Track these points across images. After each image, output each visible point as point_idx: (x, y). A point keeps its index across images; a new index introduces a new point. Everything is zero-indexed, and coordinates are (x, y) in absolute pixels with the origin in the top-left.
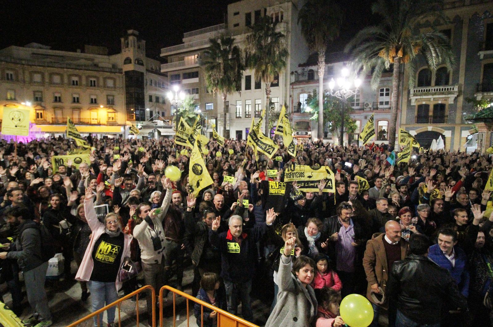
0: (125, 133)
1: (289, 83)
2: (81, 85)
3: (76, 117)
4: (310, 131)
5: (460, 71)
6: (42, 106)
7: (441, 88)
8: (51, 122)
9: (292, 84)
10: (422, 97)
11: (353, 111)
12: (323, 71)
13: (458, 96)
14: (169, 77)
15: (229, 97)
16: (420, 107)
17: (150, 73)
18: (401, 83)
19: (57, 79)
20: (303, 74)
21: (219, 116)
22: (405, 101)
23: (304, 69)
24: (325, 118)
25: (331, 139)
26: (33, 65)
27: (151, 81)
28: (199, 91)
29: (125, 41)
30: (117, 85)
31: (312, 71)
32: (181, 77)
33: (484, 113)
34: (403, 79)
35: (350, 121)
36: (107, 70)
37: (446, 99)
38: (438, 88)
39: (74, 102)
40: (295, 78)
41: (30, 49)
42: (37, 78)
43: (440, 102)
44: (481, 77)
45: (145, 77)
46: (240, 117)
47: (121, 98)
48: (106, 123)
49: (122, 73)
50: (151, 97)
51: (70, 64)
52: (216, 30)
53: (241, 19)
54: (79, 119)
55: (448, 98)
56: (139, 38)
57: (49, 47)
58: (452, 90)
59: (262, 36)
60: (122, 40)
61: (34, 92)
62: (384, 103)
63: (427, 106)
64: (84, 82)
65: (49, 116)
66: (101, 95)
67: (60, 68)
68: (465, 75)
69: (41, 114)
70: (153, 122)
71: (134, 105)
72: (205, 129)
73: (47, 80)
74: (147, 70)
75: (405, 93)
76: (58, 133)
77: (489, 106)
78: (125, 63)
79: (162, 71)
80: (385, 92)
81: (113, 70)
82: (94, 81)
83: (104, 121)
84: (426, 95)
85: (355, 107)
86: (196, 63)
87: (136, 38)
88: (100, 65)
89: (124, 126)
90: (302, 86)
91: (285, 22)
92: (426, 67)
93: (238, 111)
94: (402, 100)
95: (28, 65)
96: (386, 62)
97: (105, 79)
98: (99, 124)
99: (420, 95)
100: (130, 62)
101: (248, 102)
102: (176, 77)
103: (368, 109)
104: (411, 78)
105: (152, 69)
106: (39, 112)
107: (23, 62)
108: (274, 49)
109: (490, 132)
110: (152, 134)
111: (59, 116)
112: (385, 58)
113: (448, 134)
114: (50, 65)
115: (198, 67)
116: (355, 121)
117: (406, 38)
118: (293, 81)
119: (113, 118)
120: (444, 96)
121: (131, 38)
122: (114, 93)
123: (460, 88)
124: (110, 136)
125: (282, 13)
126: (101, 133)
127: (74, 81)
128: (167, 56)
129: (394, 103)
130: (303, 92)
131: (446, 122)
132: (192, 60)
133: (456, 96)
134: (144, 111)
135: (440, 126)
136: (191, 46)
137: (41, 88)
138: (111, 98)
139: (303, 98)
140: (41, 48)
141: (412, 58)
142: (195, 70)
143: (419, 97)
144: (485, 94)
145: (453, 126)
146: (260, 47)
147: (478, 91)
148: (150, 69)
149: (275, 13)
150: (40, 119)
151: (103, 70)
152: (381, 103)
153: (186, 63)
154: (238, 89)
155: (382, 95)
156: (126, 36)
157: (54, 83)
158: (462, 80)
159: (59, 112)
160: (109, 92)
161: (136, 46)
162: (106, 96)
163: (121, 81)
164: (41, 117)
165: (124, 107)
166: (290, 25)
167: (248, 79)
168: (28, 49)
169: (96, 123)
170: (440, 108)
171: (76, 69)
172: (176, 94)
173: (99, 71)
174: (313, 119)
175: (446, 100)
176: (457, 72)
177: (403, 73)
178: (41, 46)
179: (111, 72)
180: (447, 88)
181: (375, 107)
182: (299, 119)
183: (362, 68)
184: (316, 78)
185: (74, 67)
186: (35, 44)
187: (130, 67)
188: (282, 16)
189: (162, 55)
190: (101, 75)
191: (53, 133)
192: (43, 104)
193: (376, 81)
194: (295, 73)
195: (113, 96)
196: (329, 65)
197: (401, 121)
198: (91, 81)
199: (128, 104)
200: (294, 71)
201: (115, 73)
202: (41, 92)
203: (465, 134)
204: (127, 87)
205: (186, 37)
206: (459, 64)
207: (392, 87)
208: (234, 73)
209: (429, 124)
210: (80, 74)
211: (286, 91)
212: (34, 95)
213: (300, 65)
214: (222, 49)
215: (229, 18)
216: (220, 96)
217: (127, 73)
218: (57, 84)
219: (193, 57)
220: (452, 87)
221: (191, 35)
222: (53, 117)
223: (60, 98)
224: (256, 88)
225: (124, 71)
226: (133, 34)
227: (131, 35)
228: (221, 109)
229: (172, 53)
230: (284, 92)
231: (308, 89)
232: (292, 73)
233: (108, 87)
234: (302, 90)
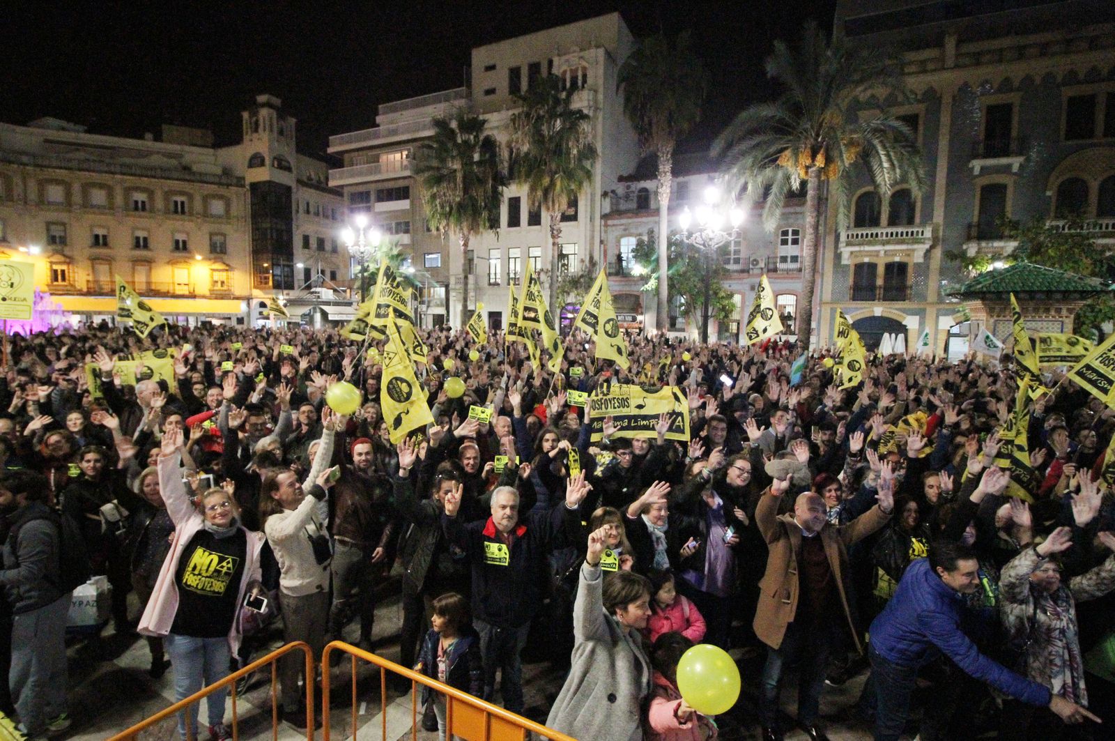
0: (249, 314)
1: (598, 216)
2: (152, 211)
3: (140, 279)
4: (642, 314)
5: (936, 199)
6: (64, 256)
7: (900, 230)
8: (85, 290)
9: (605, 217)
10: (862, 248)
11: (727, 274)
12: (668, 191)
13: (932, 247)
14: (346, 198)
15: (474, 242)
16: (859, 267)
17: (305, 189)
18: (822, 219)
19: (99, 196)
20: (627, 197)
21: (452, 281)
22: (829, 255)
23: (628, 187)
24: (671, 287)
25: (683, 330)
26: (45, 166)
27: (308, 204)
28: (411, 228)
29: (250, 117)
30: (234, 212)
31: (645, 190)
32: (373, 197)
33: (980, 283)
34: (826, 211)
35: (722, 294)
36: (212, 179)
37: (909, 253)
38: (894, 230)
39: (137, 246)
40: (612, 205)
41: (40, 131)
42: (55, 193)
43: (897, 259)
44: (976, 212)
45: (294, 197)
46: (496, 284)
47: (240, 240)
48: (207, 293)
49: (243, 186)
50: (306, 240)
51: (129, 166)
52: (447, 100)
53: (501, 80)
54: (149, 283)
55: (913, 250)
56: (282, 113)
57: (81, 128)
58: (920, 236)
59: (543, 116)
60: (246, 115)
61: (48, 224)
62: (789, 260)
63: (872, 267)
64: (159, 203)
65: (81, 276)
66: (198, 233)
67: (106, 172)
68: (946, 207)
69: (63, 272)
70: (313, 293)
71: (269, 255)
72: (424, 307)
73: (77, 198)
74: (300, 182)
75: (830, 240)
76: (100, 313)
77: (990, 268)
78: (251, 166)
79: (332, 184)
80: (790, 237)
81: (224, 180)
82: (183, 203)
83: (203, 287)
84: (870, 243)
85: (732, 267)
86: (404, 168)
87: (274, 113)
88: (195, 168)
89: (248, 299)
90: (624, 221)
91: (590, 90)
92: (870, 188)
93: (492, 271)
94: (824, 254)
95: (37, 165)
96: (793, 177)
97: (206, 199)
98: (192, 296)
99: (859, 245)
100: (262, 164)
101: (515, 253)
102: (361, 198)
103: (758, 271)
104: (842, 210)
105: (310, 178)
106: (59, 268)
107: (25, 159)
108: (567, 144)
109: (992, 320)
110: (309, 318)
111: (104, 279)
112: (791, 170)
113: (911, 322)
114: (85, 166)
115: (410, 177)
116: (731, 296)
117: (831, 128)
118: (607, 210)
119: (223, 283)
120: (904, 247)
121: (264, 112)
122: (227, 229)
123: (935, 231)
124: (216, 322)
125: (584, 69)
126: (197, 316)
127: (136, 202)
128: (342, 153)
129: (808, 259)
130: (627, 233)
131: (910, 299)
132: (396, 162)
133: (927, 246)
134: (291, 268)
135: (897, 306)
136: (394, 132)
137: (64, 217)
138: (218, 239)
139: (627, 246)
140: (63, 129)
141: (842, 168)
142: (401, 184)
143: (856, 249)
144: (983, 244)
145: (922, 306)
146: (538, 139)
147: (969, 238)
148: (305, 179)
149: (571, 70)
150: (60, 282)
151: (202, 179)
152: (784, 259)
153: (384, 168)
154: (494, 224)
155: (784, 242)
156: (254, 107)
157: (93, 206)
158: (939, 216)
159: (103, 268)
161: (275, 129)
162: (207, 237)
163: (241, 204)
164: (64, 279)
165: (248, 259)
166: (601, 97)
167: (515, 204)
168: (36, 130)
169: (187, 293)
170: (897, 271)
171: (141, 176)
172: (362, 232)
173: (193, 181)
174: (647, 290)
175: (909, 255)
176: (929, 198)
177: (827, 199)
178: (64, 124)
179: (220, 184)
180: (910, 230)
181: (771, 266)
182: (617, 288)
183: (744, 188)
184: (653, 205)
185: (140, 171)
186: (51, 121)
187: (261, 175)
188: (585, 76)
189: (330, 150)
190: (198, 190)
191: (89, 315)
192: (67, 251)
193: (772, 215)
194: (610, 194)
195: (224, 235)
196: (681, 179)
197: (821, 296)
198: (176, 203)
199: (257, 253)
200: (609, 190)
201: (228, 185)
202: (64, 224)
203: (946, 322)
204: (254, 216)
205: (384, 113)
206: (933, 186)
207: (803, 227)
208: (485, 192)
209: (876, 302)
210: (152, 188)
211: (593, 230)
212: (48, 230)
213: (621, 179)
214: (459, 141)
215: (474, 75)
216: (456, 239)
217: (254, 186)
218: (99, 207)
219: (398, 156)
220: (920, 230)
221: (395, 110)
222: (90, 278)
223: (105, 237)
224: (530, 224)
225: (248, 181)
226: (268, 105)
227: (263, 105)
228: (457, 266)
229: (354, 146)
230: (588, 233)
231: (637, 228)
232: (605, 194)
233: (212, 216)
234: (625, 230)
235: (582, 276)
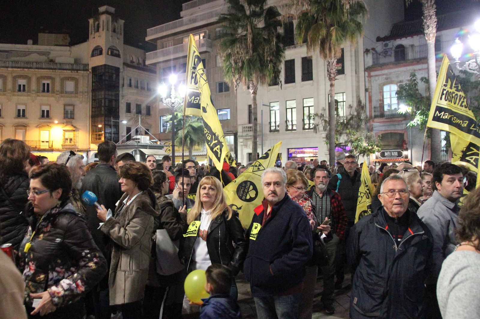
1: (362, 69)
2: (29, 91)
4: (407, 149)
9: (368, 69)
14: (158, 71)
17: (128, 69)
20: (385, 53)
21: (240, 130)
27: (130, 80)
29: (94, 22)
30: (80, 89)
31: (401, 47)
36: (67, 67)
39: (19, 116)
40: (373, 59)
45: (121, 74)
46: (276, 131)
48: (60, 147)
49: (88, 70)
50: (128, 106)
51: (17, 62)
56: (115, 17)
60: (91, 21)
64: (34, 86)
67: (4, 67)
71: (103, 118)
74: (125, 64)
78: (93, 56)
79: (148, 62)
81: (75, 67)
82: (48, 84)
83: (59, 144)
86: (202, 46)
87: (110, 18)
88: (58, 60)
90: (386, 71)
93: (273, 121)
97: (63, 80)
98: (51, 150)
100: (101, 53)
101: (292, 104)
105: (132, 61)
118: (370, 63)
119: (71, 140)
121: (103, 18)
122: (75, 101)
127: (20, 86)
128: (156, 40)
130: (389, 81)
134: (117, 126)
136: (195, 21)
138: (69, 108)
139: (390, 92)
148: (129, 62)
151: (61, 67)
156: (96, 15)
160: (68, 100)
161: (110, 28)
162: (63, 107)
163: (85, 83)
165: (88, 122)
167: (290, 64)
169: (47, 148)
171: (24, 68)
173: (55, 69)
179: (72, 70)
182: (383, 128)
185: (22, 65)
187: (99, 61)
189: (147, 39)
190: (58, 75)
194: (371, 51)
195: (73, 106)
198: (44, 84)
199: (94, 117)
200: (369, 48)
201: (77, 70)
204: (93, 90)
210: (30, 75)
211: (358, 81)
213: (379, 39)
217: (94, 69)
219: (197, 38)
221: (193, 6)
223: (0, 110)
224: (303, 79)
225: (90, 67)
226: (106, 12)
227: (103, 13)
228: (243, 118)
229: (165, 34)
230: (354, 83)
231: (397, 77)
232: (367, 51)
233: (66, 93)
234: (387, 79)
235: (352, 118)
